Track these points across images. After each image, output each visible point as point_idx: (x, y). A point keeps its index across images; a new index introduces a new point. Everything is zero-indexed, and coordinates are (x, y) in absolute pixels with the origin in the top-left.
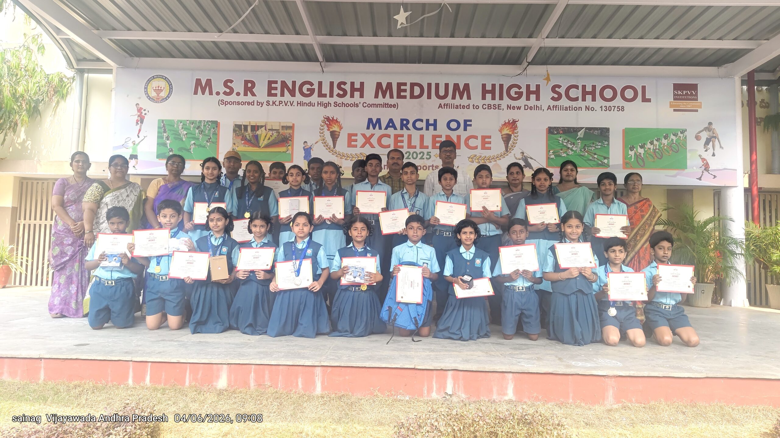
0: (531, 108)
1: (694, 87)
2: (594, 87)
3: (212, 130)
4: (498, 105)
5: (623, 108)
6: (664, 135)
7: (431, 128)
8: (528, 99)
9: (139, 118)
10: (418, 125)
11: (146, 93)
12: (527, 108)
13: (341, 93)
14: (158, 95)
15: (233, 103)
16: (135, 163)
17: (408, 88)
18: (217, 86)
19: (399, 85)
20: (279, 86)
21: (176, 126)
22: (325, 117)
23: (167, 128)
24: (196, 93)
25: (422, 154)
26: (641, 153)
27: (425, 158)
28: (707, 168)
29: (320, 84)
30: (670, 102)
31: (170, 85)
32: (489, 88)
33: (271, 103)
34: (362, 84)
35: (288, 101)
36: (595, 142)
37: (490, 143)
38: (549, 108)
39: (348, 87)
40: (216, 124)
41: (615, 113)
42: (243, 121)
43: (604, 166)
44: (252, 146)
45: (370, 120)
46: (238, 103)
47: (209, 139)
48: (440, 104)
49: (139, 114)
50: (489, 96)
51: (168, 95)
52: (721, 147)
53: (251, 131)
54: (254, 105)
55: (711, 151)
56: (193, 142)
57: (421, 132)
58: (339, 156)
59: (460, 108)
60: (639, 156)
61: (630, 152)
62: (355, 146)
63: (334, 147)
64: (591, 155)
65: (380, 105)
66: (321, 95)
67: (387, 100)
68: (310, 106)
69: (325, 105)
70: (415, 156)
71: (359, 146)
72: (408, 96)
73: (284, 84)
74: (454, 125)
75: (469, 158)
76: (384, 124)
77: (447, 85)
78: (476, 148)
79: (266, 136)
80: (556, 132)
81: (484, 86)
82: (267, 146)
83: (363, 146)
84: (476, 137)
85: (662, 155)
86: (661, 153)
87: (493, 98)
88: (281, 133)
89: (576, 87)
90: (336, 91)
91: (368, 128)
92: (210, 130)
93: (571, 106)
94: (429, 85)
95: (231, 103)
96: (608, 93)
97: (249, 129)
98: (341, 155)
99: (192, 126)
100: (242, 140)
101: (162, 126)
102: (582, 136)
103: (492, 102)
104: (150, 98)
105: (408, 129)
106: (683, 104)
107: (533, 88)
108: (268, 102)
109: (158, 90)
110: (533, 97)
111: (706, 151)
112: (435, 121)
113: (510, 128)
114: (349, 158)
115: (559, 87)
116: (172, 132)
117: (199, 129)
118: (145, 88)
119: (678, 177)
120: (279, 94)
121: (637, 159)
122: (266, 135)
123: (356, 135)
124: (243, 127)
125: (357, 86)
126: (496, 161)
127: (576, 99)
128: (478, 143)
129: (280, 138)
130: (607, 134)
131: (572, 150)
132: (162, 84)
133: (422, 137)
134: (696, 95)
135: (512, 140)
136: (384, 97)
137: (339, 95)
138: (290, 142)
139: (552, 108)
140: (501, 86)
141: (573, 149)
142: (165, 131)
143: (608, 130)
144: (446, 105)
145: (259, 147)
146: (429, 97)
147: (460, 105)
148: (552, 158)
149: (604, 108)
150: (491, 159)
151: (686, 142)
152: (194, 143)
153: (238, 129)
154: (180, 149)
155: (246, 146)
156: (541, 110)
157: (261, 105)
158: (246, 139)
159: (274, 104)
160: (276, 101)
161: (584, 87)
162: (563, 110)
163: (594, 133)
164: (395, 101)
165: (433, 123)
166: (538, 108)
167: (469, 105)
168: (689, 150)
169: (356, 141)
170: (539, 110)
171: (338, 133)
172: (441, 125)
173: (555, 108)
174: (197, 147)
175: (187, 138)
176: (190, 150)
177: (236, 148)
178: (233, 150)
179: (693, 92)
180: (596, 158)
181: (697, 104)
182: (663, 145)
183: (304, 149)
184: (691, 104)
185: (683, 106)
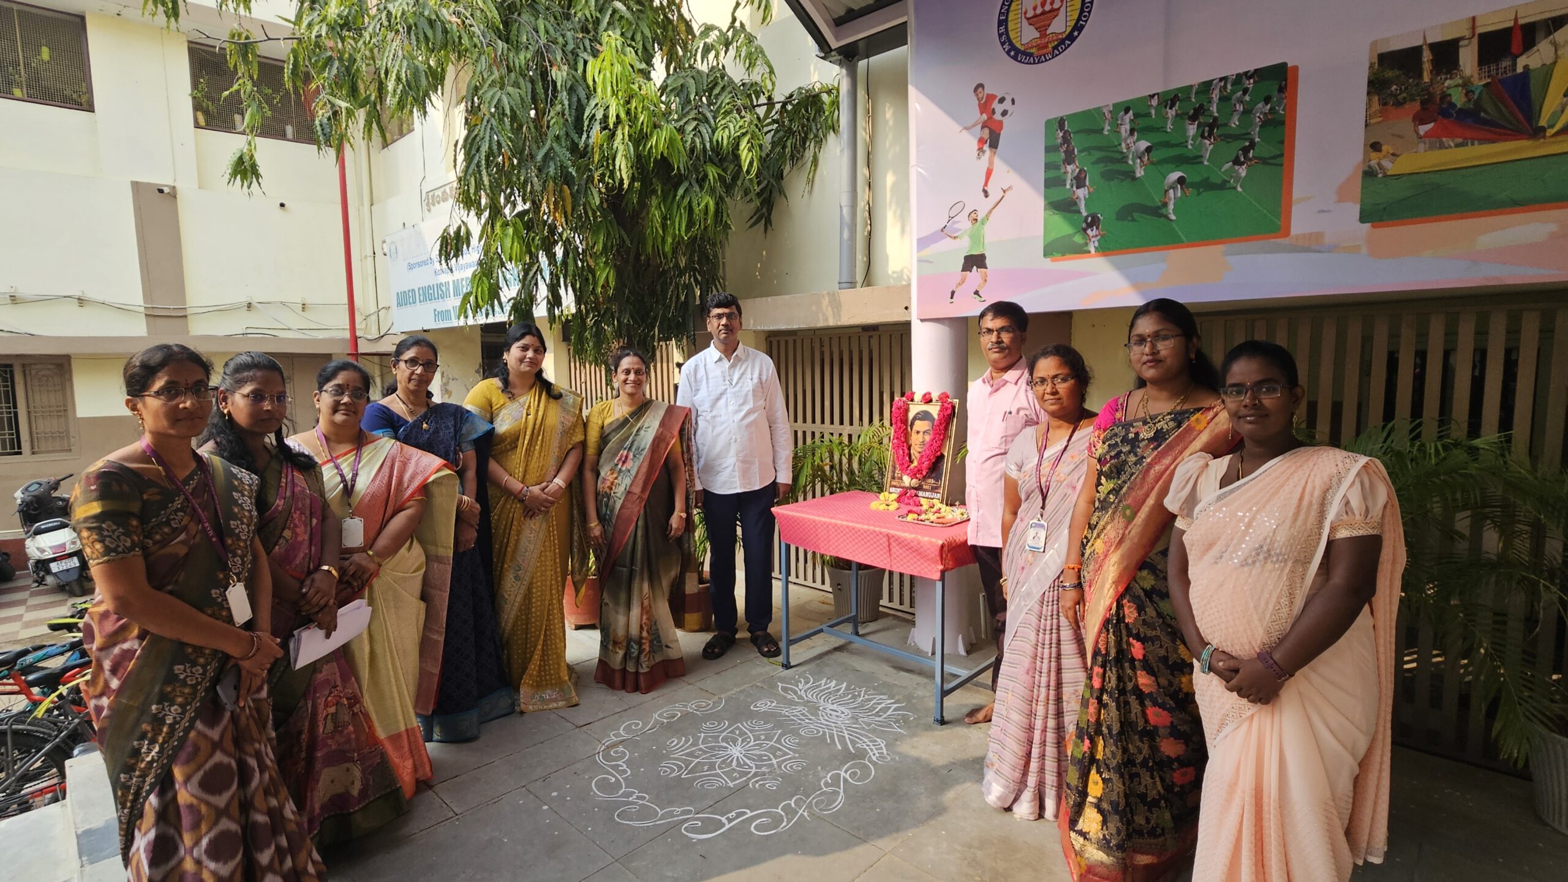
3: (1262, 108)
9: (986, 133)
11: (1005, 38)
14: (1043, 34)
16: (981, 281)
21: (1107, 127)
23: (1078, 142)
42: (1427, 25)
44: (1483, 141)
47: (1246, 150)
49: (985, 117)
53: (1482, 63)
56: (1175, 176)
92: (1247, 112)
97: (1468, 54)
99: (1171, 113)
101: (1059, 141)
104: (1017, 51)
109: (1044, 13)
116: (1097, 155)
117: (1202, 119)
118: (1000, 24)
142: (1069, 159)
145: (1538, 133)
152: (1181, 181)
153: (1397, 72)
154: (1126, 213)
155: (1442, 146)
174: (1190, 191)
175: (1152, 163)
176: (1164, 211)
177: (1386, 163)
178: (1369, 174)
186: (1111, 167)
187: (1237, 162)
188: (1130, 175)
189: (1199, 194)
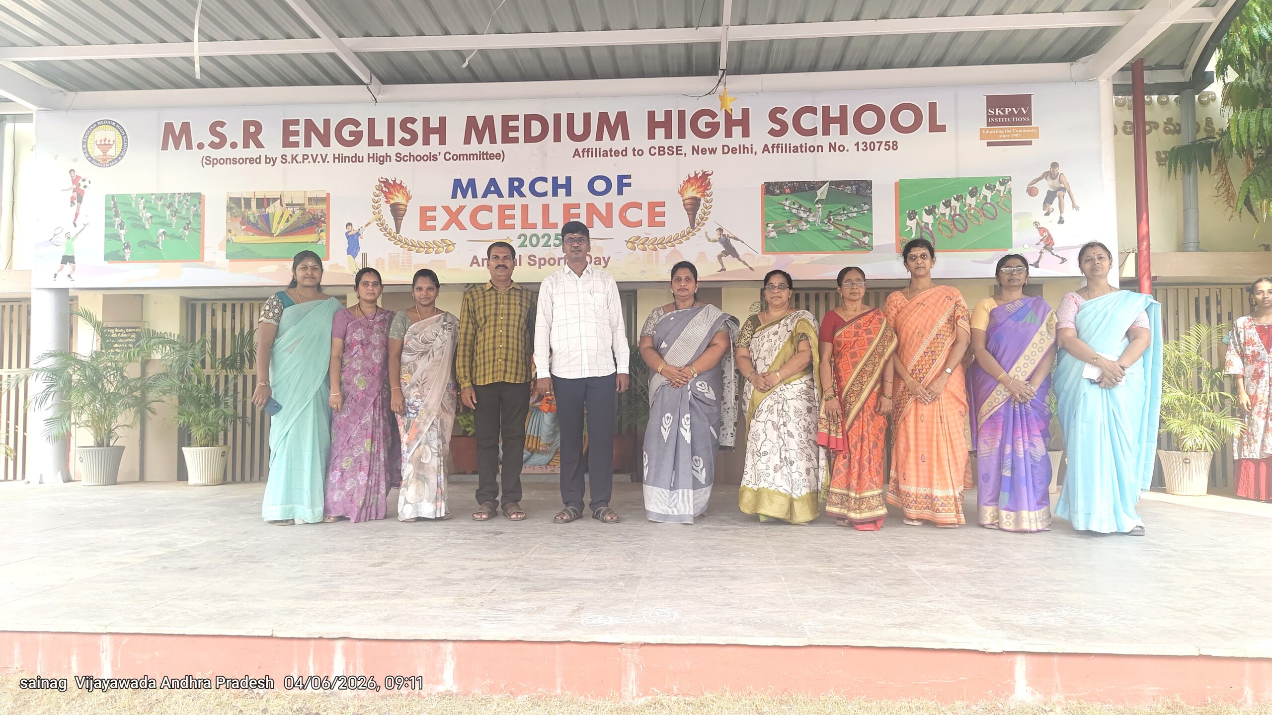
0: (734, 151)
1: (1024, 101)
2: (843, 109)
3: (193, 209)
4: (677, 147)
5: (895, 144)
6: (970, 188)
7: (562, 192)
8: (729, 134)
9: (75, 195)
10: (540, 187)
11: (86, 150)
13: (408, 137)
14: (105, 155)
15: (225, 161)
16: (71, 270)
17: (521, 123)
18: (201, 134)
19: (506, 119)
20: (301, 128)
21: (134, 204)
22: (381, 180)
23: (121, 208)
24: (165, 147)
25: (546, 238)
26: (927, 224)
27: (552, 245)
28: (1049, 244)
29: (371, 122)
30: (981, 130)
31: (124, 135)
32: (660, 117)
33: (289, 159)
34: (443, 120)
35: (317, 155)
36: (846, 208)
37: (663, 214)
38: (766, 149)
39: (418, 127)
40: (198, 197)
41: (882, 153)
42: (243, 191)
43: (864, 248)
44: (259, 235)
45: (457, 183)
46: (235, 161)
47: (188, 224)
48: (577, 150)
49: (75, 186)
50: (660, 132)
51: (121, 152)
52: (1075, 207)
53: (258, 208)
54: (260, 163)
55: (1055, 216)
56: (161, 231)
57: (544, 200)
58: (406, 246)
59: (611, 156)
60: (925, 229)
61: (909, 222)
62: (433, 228)
63: (398, 232)
64: (840, 230)
65: (473, 155)
66: (373, 142)
67: (486, 146)
68: (356, 161)
69: (381, 159)
70: (534, 242)
71: (439, 227)
72: (522, 139)
73: (310, 126)
74: (600, 186)
75: (628, 242)
76: (481, 189)
77: (587, 117)
78: (639, 224)
79: (282, 216)
80: (778, 191)
81: (651, 114)
82: (285, 233)
83: (446, 228)
84: (639, 206)
85: (967, 224)
86: (965, 221)
87: (668, 136)
88: (307, 210)
89: (813, 110)
90: (399, 134)
91: (454, 196)
92: (188, 209)
93: (804, 145)
94: (557, 117)
95: (222, 161)
96: (869, 119)
97: (254, 204)
98: (408, 245)
99: (160, 203)
101: (112, 206)
102: (824, 197)
103: (667, 143)
104: (92, 159)
105: (522, 195)
106: (1003, 132)
107: (737, 116)
108: (284, 157)
109: (105, 144)
110: (737, 130)
111: (1047, 214)
112: (568, 179)
113: (698, 187)
114: (422, 249)
115: (783, 111)
116: (129, 215)
117: (172, 208)
118: (83, 143)
120: (302, 144)
121: (923, 233)
122: (283, 213)
123: (434, 209)
124: (242, 200)
125: (434, 124)
126: (674, 246)
127: (814, 132)
128: (642, 215)
129: (307, 219)
130: (868, 191)
131: (807, 222)
132: (111, 134)
133: (546, 208)
134: (1029, 114)
135: (701, 207)
136: (480, 141)
137: (403, 142)
138: (323, 224)
139: (770, 150)
140: (682, 114)
141: (809, 220)
142: (117, 215)
143: (869, 184)
144: (586, 151)
145: (272, 235)
146: (557, 138)
147: (611, 151)
148: (772, 238)
149: (861, 146)
150: (666, 243)
151: (1010, 200)
152: (164, 233)
153: (235, 205)
154: (142, 244)
155: (248, 235)
156: (752, 153)
157: (272, 163)
158: (249, 222)
159: (294, 161)
160: (297, 155)
161: (826, 110)
162: (790, 152)
163: (846, 190)
164: (499, 147)
165: (564, 183)
166: (746, 150)
167: (626, 150)
168: (1015, 214)
169: (434, 218)
170: (748, 153)
171: (404, 207)
172: (579, 187)
173: (775, 149)
174: (168, 238)
175: (153, 224)
176: (157, 245)
177: (233, 238)
178: (228, 241)
179: (1023, 109)
180: (850, 235)
181: (1031, 131)
182: (967, 207)
183: (348, 237)
184: (1021, 131)
185: (1004, 136)
186: (135, 222)
187: (185, 229)
188: (143, 227)
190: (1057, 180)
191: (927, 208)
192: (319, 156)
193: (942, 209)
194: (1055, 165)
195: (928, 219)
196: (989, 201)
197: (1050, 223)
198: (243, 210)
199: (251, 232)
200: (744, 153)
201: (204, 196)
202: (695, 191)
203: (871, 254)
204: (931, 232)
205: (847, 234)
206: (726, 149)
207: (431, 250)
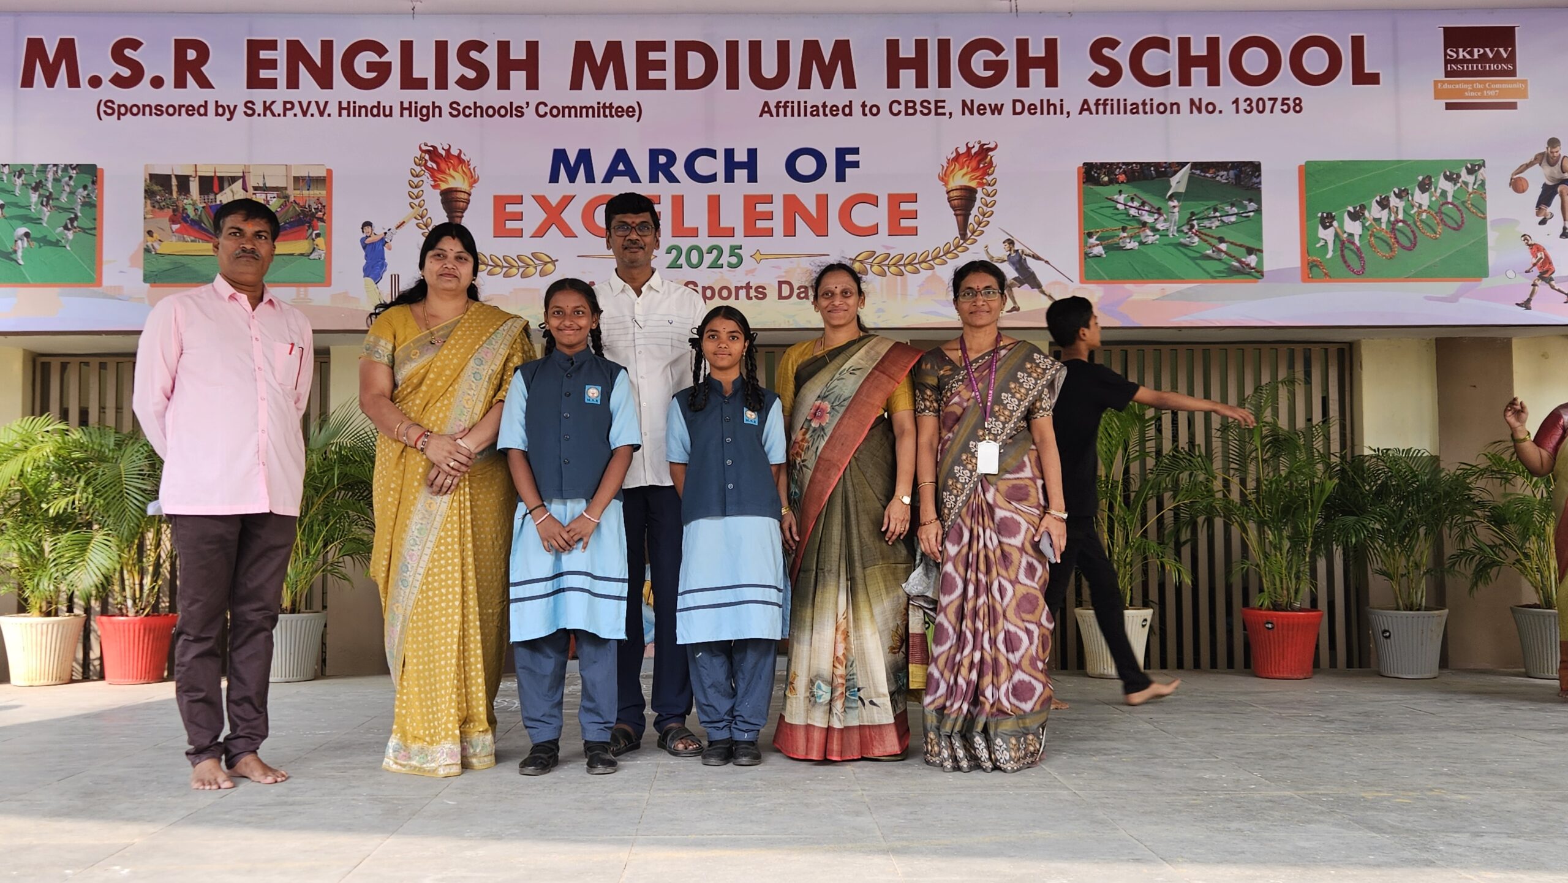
0: (1032, 109)
1: (1504, 37)
2: (1213, 44)
3: (82, 192)
4: (936, 102)
5: (1298, 101)
6: (1420, 178)
7: (741, 174)
8: (1023, 81)
10: (703, 166)
12: (1020, 108)
13: (471, 74)
15: (141, 110)
17: (669, 56)
18: (95, 60)
19: (643, 48)
20: (280, 55)
22: (424, 148)
24: (27, 81)
25: (715, 252)
26: (1351, 235)
27: (725, 266)
28: (1547, 272)
29: (407, 48)
30: (1436, 82)
32: (907, 51)
33: (259, 109)
34: (532, 47)
35: (309, 103)
36: (1219, 206)
37: (913, 215)
38: (1085, 107)
39: (489, 58)
40: (91, 173)
41: (1277, 118)
42: (174, 162)
43: (1249, 274)
44: (201, 239)
45: (560, 156)
46: (159, 110)
47: (72, 220)
48: (766, 104)
50: (908, 76)
53: (201, 193)
54: (206, 114)
56: (22, 230)
57: (710, 188)
59: (825, 115)
60: (1347, 244)
61: (1322, 233)
62: (519, 233)
64: (1210, 244)
65: (587, 108)
66: (410, 82)
67: (609, 93)
68: (378, 115)
69: (425, 111)
70: (694, 259)
72: (671, 83)
73: (296, 51)
74: (806, 165)
76: (601, 167)
77: (783, 48)
78: (873, 230)
80: (1106, 179)
81: (893, 46)
83: (540, 233)
84: (873, 200)
85: (1415, 237)
86: (1413, 231)
87: (922, 82)
88: (292, 199)
89: (1163, 44)
90: (455, 69)
91: (554, 178)
92: (72, 193)
93: (1148, 101)
94: (732, 47)
95: (135, 110)
96: (1255, 61)
97: (194, 186)
100: (173, 221)
102: (1182, 189)
103: (919, 95)
105: (672, 179)
106: (1471, 88)
107: (1037, 50)
108: (249, 105)
110: (1037, 75)
111: (1543, 222)
112: (752, 153)
113: (973, 170)
114: (498, 269)
115: (1113, 44)
117: (41, 191)
119: (1462, 300)
120: (282, 81)
121: (1342, 251)
123: (519, 200)
124: (174, 182)
125: (518, 53)
126: (932, 268)
127: (1164, 80)
128: (879, 215)
129: (291, 213)
130: (1255, 180)
131: (1155, 230)
133: (714, 203)
134: (1512, 58)
135: (978, 203)
136: (599, 85)
137: (463, 82)
138: (320, 224)
139: (1093, 108)
140: (944, 46)
141: (1159, 226)
143: (1256, 167)
144: (783, 107)
146: (733, 83)
147: (824, 106)
148: (1096, 255)
149: (1243, 105)
150: (919, 263)
151: (1484, 199)
152: (27, 235)
153: (160, 188)
155: (185, 241)
156: (1062, 113)
157: (227, 115)
158: (185, 218)
159: (268, 112)
160: (273, 102)
161: (1184, 43)
162: (1125, 113)
163: (1218, 178)
164: (631, 96)
165: (746, 160)
166: (1052, 108)
167: (850, 106)
168: (1493, 222)
169: (519, 217)
170: (1055, 113)
171: (466, 196)
172: (771, 166)
173: (1101, 108)
174: (35, 244)
175: (6, 218)
176: (14, 256)
177: (155, 245)
178: (147, 250)
179: (1501, 50)
180: (1226, 253)
181: (1515, 86)
182: (1415, 209)
183: (365, 247)
184: (1498, 86)
185: (1473, 94)
187: (66, 228)
189: (40, 247)
190: (1558, 166)
191: (1351, 209)
192: (313, 106)
193: (1375, 211)
194: (1553, 142)
195: (1354, 228)
196: (1450, 199)
197: (1548, 236)
198: (175, 195)
199: (189, 235)
200: (1048, 113)
201: (102, 170)
202: (968, 176)
203: (1260, 285)
204: (1358, 249)
205: (1220, 250)
206: (1019, 108)
207: (514, 270)
